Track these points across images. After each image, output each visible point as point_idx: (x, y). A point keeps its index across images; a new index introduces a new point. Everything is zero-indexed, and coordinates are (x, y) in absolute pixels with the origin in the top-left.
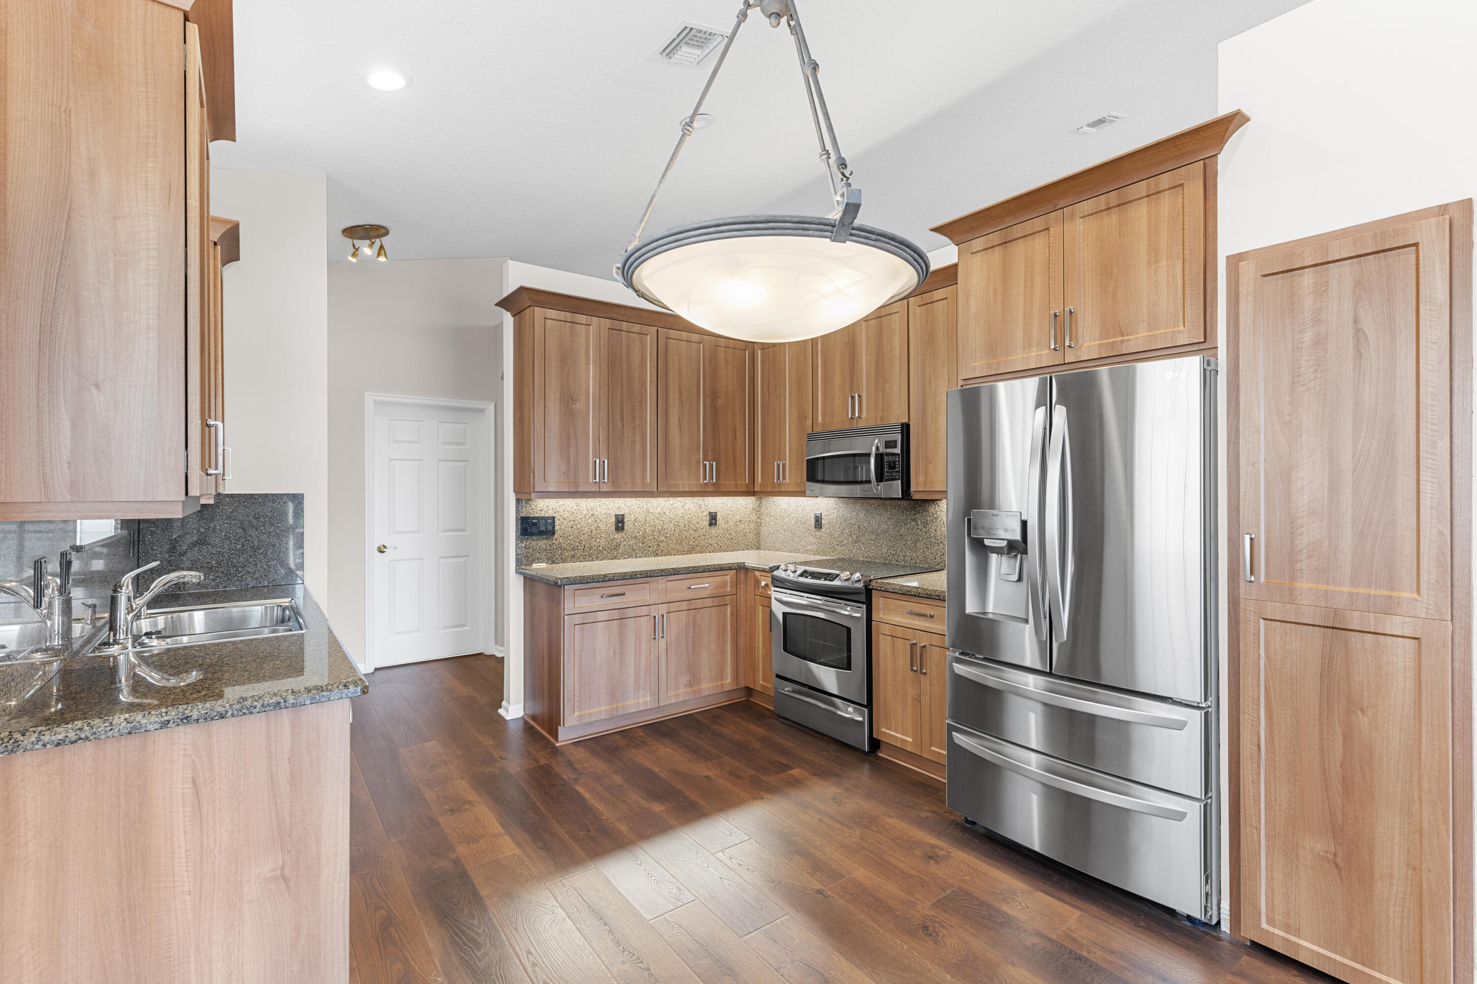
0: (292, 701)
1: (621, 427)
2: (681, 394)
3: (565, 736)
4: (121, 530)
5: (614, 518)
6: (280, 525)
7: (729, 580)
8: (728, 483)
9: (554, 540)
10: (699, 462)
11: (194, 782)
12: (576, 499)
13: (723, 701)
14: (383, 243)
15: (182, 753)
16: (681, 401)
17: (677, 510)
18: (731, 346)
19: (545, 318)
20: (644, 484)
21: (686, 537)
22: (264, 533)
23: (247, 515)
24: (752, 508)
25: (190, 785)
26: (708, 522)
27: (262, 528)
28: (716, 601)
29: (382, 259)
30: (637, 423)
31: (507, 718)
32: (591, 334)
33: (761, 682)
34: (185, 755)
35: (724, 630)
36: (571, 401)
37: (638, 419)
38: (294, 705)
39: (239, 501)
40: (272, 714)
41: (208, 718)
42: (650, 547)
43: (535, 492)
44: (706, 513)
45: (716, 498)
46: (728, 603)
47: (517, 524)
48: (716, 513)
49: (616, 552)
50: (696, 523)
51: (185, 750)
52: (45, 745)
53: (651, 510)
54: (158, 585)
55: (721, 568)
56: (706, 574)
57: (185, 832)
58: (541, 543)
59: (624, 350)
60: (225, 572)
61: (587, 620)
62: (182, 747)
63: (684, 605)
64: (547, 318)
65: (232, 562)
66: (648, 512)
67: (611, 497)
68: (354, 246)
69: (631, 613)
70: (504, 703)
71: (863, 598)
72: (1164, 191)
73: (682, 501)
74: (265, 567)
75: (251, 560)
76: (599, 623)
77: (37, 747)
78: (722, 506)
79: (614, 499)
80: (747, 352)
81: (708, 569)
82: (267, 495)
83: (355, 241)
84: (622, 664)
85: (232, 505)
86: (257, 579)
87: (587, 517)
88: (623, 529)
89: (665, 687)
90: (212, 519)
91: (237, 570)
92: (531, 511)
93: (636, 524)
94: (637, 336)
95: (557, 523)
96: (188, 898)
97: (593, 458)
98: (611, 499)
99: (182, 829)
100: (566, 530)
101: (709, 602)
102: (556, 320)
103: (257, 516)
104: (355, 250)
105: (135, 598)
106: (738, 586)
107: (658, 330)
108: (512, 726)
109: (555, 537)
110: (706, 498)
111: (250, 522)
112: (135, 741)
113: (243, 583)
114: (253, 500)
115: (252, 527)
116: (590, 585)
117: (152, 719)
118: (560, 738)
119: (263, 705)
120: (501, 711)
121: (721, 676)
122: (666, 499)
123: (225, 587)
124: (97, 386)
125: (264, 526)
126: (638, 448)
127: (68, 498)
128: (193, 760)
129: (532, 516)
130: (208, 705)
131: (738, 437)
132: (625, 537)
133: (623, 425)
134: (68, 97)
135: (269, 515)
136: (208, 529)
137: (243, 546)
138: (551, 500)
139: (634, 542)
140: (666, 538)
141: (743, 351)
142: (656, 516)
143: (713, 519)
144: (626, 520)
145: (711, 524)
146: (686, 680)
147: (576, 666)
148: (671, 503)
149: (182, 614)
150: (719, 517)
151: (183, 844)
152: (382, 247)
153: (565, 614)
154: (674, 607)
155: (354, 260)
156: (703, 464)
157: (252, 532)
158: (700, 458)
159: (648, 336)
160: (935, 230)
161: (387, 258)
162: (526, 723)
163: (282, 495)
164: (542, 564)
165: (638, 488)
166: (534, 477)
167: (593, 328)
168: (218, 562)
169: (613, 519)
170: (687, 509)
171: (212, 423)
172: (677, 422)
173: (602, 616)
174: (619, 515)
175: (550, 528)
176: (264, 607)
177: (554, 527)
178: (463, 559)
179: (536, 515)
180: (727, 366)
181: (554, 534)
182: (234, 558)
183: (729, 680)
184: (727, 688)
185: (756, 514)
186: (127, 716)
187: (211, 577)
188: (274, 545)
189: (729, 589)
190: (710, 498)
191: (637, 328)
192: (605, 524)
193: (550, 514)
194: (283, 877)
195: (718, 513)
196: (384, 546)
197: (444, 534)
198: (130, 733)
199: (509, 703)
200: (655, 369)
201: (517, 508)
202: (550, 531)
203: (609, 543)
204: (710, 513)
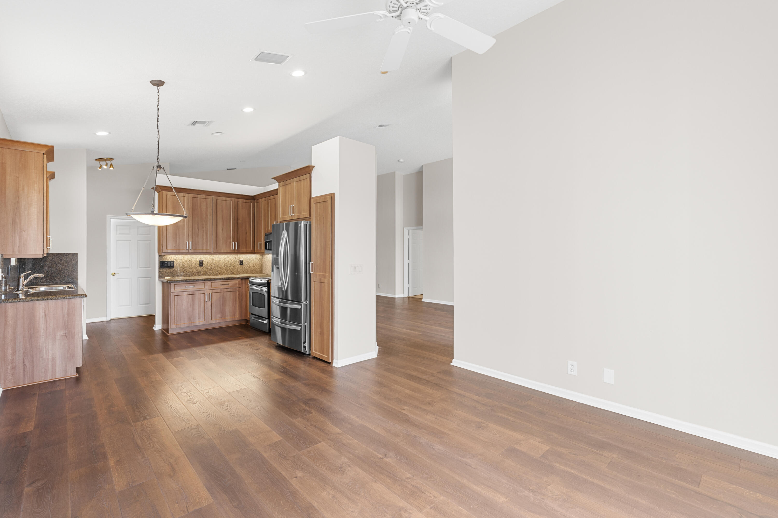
0: (68, 297)
1: (198, 231)
2: (223, 219)
3: (171, 332)
4: (17, 263)
6: (69, 263)
7: (238, 282)
8: (243, 249)
9: (174, 269)
10: (231, 242)
11: (45, 313)
12: (183, 255)
13: (236, 323)
14: (112, 163)
15: (42, 306)
16: (223, 221)
17: (225, 259)
18: (244, 202)
19: (167, 195)
20: (207, 249)
21: (229, 269)
22: (63, 266)
23: (58, 260)
24: (259, 258)
25: (44, 313)
26: (239, 264)
27: (63, 264)
28: (232, 290)
29: (112, 169)
30: (204, 229)
31: (155, 329)
32: (185, 199)
33: (248, 317)
34: (43, 307)
35: (236, 299)
37: (205, 228)
38: (68, 298)
39: (55, 256)
40: (63, 300)
41: (48, 299)
42: (214, 272)
43: (163, 253)
44: (238, 260)
45: (243, 255)
46: (237, 290)
47: (159, 264)
48: (243, 260)
49: (199, 274)
50: (234, 264)
51: (43, 306)
52: (13, 302)
53: (214, 259)
54: (31, 277)
55: (238, 278)
56: (228, 280)
57: (43, 323)
58: (169, 270)
59: (199, 205)
60: (49, 278)
61: (179, 295)
62: (42, 305)
63: (219, 291)
65: (52, 275)
66: (213, 260)
67: (197, 254)
68: (100, 164)
69: (197, 292)
70: (155, 325)
71: (267, 285)
72: (302, 180)
73: (228, 256)
74: (64, 276)
75: (59, 274)
76: (184, 296)
77: (12, 302)
78: (245, 258)
79: (199, 255)
80: (251, 203)
82: (64, 253)
83: (100, 162)
84: (193, 309)
85: (52, 256)
86: (61, 280)
87: (187, 261)
88: (202, 266)
89: (211, 317)
90: (45, 261)
91: (54, 277)
92: (164, 259)
93: (208, 264)
94: (205, 200)
95: (175, 263)
96: (43, 337)
97: (186, 241)
98: (198, 255)
99: (42, 322)
100: (179, 266)
101: (229, 290)
103: (61, 260)
104: (100, 166)
105: (25, 280)
106: (242, 285)
107: (213, 197)
108: (156, 332)
109: (174, 268)
110: (239, 255)
111: (58, 262)
112: (32, 302)
113: (56, 282)
114: (60, 255)
115: (59, 264)
116: (180, 283)
117: (36, 299)
118: (169, 332)
119: (61, 298)
120: (153, 328)
121: (234, 315)
122: (221, 255)
123: (50, 283)
124: (24, 231)
125: (64, 263)
126: (205, 237)
127: (18, 253)
128: (45, 308)
129: (164, 261)
130: (48, 297)
131: (248, 233)
132: (203, 268)
133: (198, 230)
134: (18, 174)
135: (65, 260)
136: (44, 264)
137: (56, 270)
138: (172, 255)
139: (207, 270)
140: (221, 269)
141: (250, 203)
143: (241, 263)
144: (203, 262)
145: (240, 264)
146: (219, 316)
147: (175, 309)
148: (223, 256)
149: (36, 288)
150: (244, 262)
151: (42, 325)
152: (111, 164)
153: (171, 292)
154: (214, 291)
155: (100, 169)
157: (59, 265)
158: (231, 241)
159: (209, 199)
160: (272, 178)
161: (113, 168)
162: (162, 332)
163: (70, 253)
164: (168, 278)
165: (205, 251)
166: (163, 248)
167: (186, 198)
168: (47, 275)
169: (198, 262)
170: (230, 259)
171: (48, 236)
172: (221, 229)
173: (185, 293)
174: (201, 261)
175: (172, 265)
176: (63, 287)
177: (174, 265)
178: (149, 279)
179: (167, 261)
180: (243, 209)
182: (53, 273)
183: (237, 317)
184: (237, 319)
185: (260, 261)
186: (30, 298)
187: (45, 279)
188: (67, 270)
189: (238, 286)
191: (204, 197)
192: (195, 264)
193: (172, 260)
194: (66, 336)
195: (244, 260)
196: (115, 273)
197: (140, 269)
198: (31, 301)
199: (156, 325)
200: (212, 210)
201: (159, 258)
202: (172, 266)
203: (196, 270)
204: (240, 260)
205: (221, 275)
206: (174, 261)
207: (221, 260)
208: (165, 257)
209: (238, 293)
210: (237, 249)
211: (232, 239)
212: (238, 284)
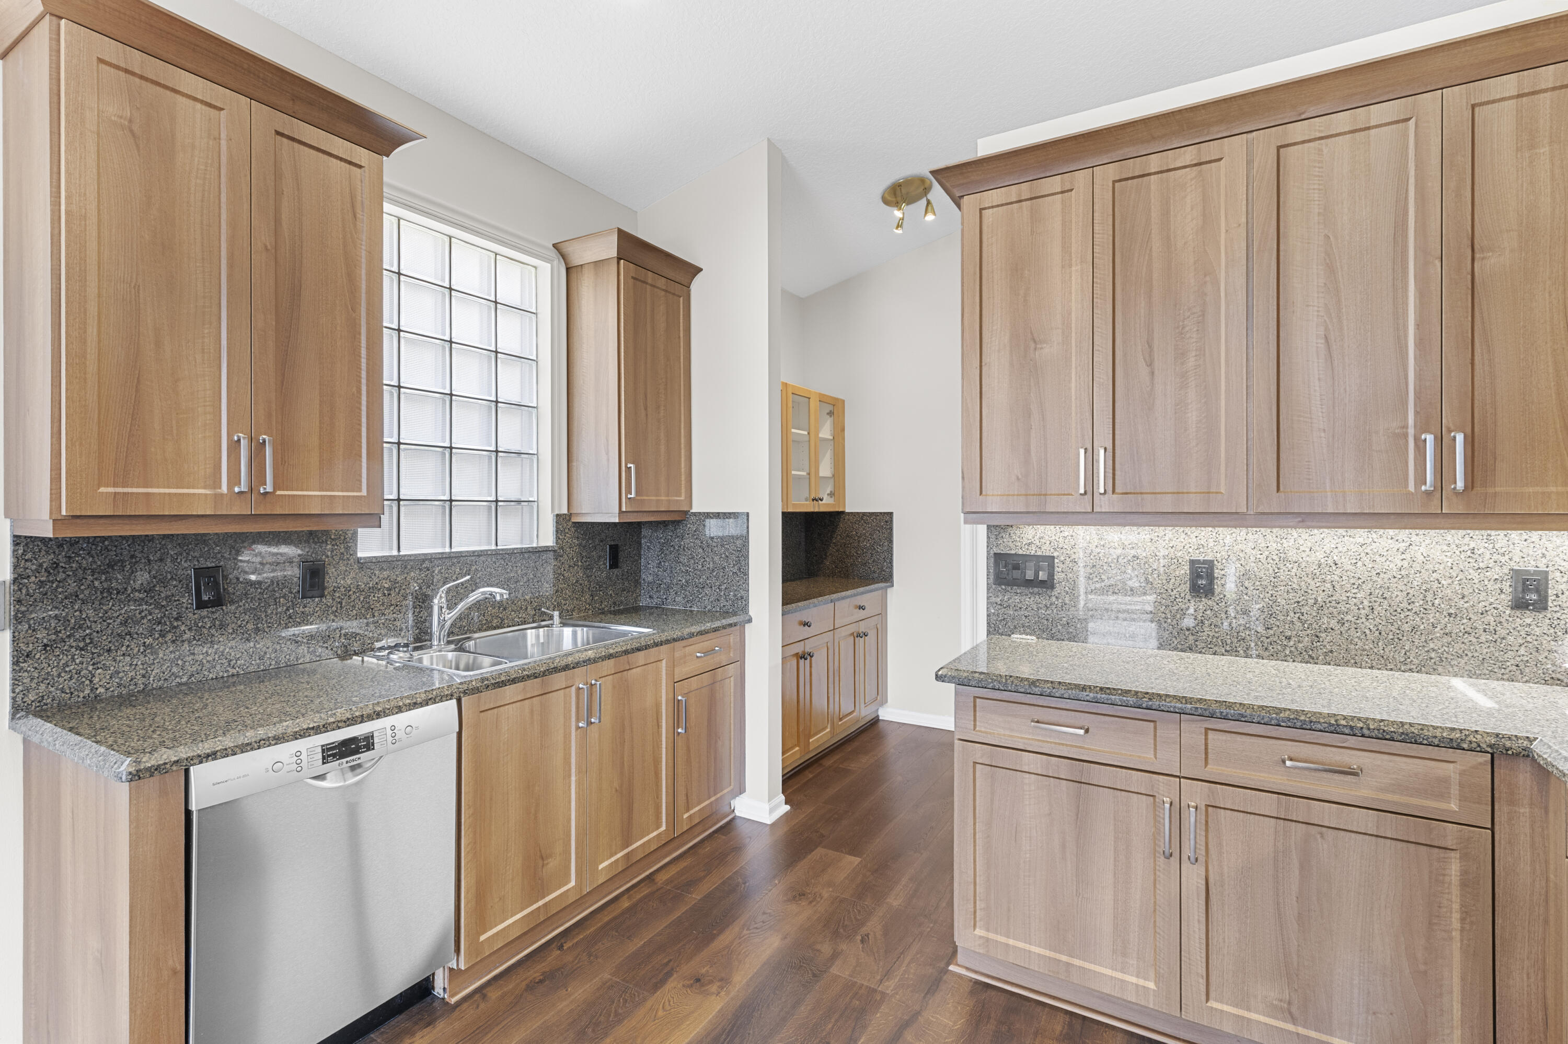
2: (1331, 269)
5: (1187, 567)
7: (1455, 778)
9: (1054, 599)
10: (1406, 436)
26: (1506, 598)
30: (1191, 362)
36: (1032, 345)
42: (1291, 638)
44: (1497, 572)
45: (1529, 533)
49: (1191, 638)
50: (1460, 598)
53: (1292, 555)
56: (1352, 741)
58: (1028, 601)
63: (1268, 803)
64: (985, 209)
66: (1285, 559)
73: (1400, 537)
79: (1191, 529)
81: (1352, 728)
87: (1123, 561)
88: (1210, 591)
92: (1010, 544)
93: (1246, 584)
94: (1193, 174)
95: (1059, 567)
98: (1182, 528)
100: (1079, 582)
101: (1365, 821)
102: (1002, 205)
109: (1055, 592)
129: (1013, 552)
132: (1216, 608)
133: (1152, 372)
138: (1050, 526)
139: (1243, 623)
140: (1341, 623)
142: (1309, 570)
143: (1528, 591)
144: (1219, 573)
145: (1520, 605)
148: (1361, 540)
150: (1552, 586)
152: (929, 202)
156: (1417, 439)
158: (1406, 427)
159: (1228, 163)
164: (1028, 637)
167: (1080, 194)
169: (1184, 570)
170: (1423, 560)
172: (1320, 345)
174: (1198, 561)
175: (1045, 575)
177: (1051, 575)
179: (1020, 552)
181: (1052, 587)
190: (1514, 535)
192: (1163, 577)
193: (1046, 551)
195: (1549, 574)
201: (988, 537)
202: (1043, 582)
203: (1174, 617)
204: (1516, 573)
205: (1346, 664)
206: (1053, 557)
207: (1347, 564)
208: (1016, 533)
209: (1454, 868)
210: (1460, 485)
211: (1417, 413)
212: (1455, 790)
